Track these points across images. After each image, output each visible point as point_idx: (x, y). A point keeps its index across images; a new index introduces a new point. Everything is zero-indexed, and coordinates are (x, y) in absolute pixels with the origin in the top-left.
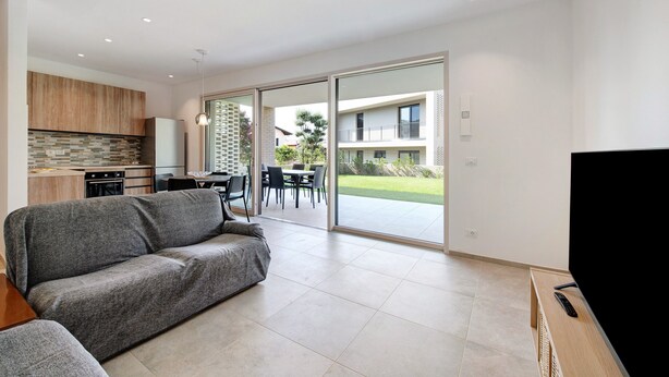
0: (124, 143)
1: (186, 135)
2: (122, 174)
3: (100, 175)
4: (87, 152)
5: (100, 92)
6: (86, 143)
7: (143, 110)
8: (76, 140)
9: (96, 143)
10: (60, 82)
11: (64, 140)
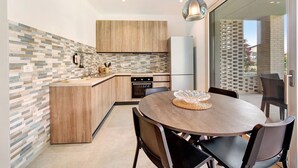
0: (157, 58)
1: (195, 49)
2: (151, 79)
3: (138, 79)
4: (139, 64)
5: (141, 26)
6: (138, 59)
7: (166, 34)
8: (133, 57)
9: (143, 58)
10: (122, 23)
11: (128, 58)
